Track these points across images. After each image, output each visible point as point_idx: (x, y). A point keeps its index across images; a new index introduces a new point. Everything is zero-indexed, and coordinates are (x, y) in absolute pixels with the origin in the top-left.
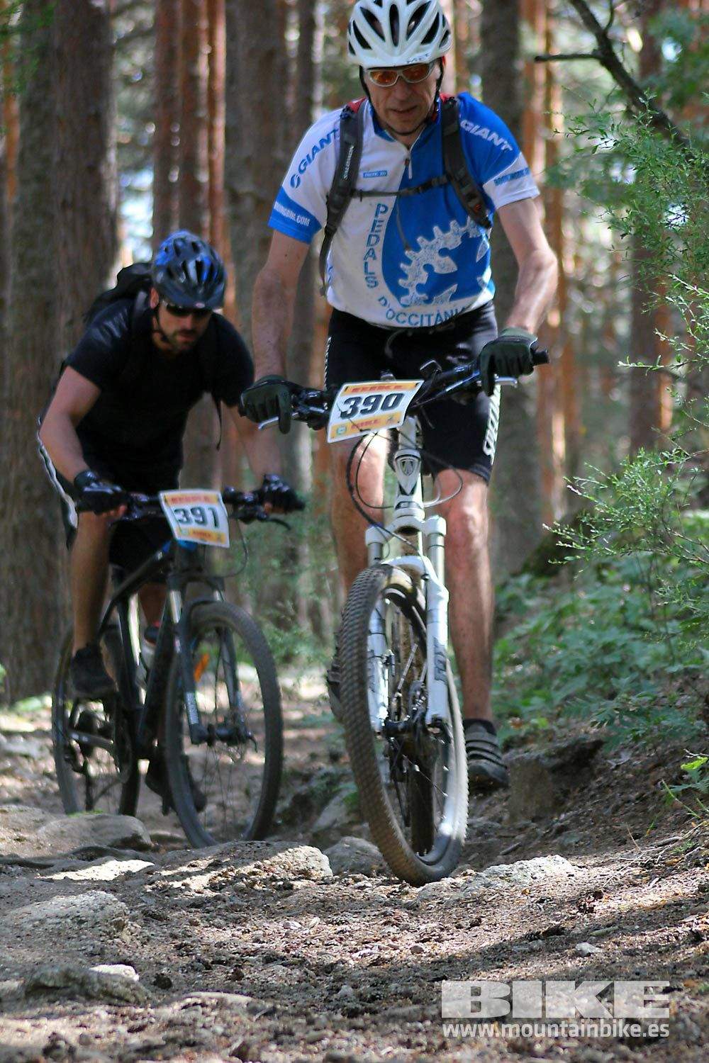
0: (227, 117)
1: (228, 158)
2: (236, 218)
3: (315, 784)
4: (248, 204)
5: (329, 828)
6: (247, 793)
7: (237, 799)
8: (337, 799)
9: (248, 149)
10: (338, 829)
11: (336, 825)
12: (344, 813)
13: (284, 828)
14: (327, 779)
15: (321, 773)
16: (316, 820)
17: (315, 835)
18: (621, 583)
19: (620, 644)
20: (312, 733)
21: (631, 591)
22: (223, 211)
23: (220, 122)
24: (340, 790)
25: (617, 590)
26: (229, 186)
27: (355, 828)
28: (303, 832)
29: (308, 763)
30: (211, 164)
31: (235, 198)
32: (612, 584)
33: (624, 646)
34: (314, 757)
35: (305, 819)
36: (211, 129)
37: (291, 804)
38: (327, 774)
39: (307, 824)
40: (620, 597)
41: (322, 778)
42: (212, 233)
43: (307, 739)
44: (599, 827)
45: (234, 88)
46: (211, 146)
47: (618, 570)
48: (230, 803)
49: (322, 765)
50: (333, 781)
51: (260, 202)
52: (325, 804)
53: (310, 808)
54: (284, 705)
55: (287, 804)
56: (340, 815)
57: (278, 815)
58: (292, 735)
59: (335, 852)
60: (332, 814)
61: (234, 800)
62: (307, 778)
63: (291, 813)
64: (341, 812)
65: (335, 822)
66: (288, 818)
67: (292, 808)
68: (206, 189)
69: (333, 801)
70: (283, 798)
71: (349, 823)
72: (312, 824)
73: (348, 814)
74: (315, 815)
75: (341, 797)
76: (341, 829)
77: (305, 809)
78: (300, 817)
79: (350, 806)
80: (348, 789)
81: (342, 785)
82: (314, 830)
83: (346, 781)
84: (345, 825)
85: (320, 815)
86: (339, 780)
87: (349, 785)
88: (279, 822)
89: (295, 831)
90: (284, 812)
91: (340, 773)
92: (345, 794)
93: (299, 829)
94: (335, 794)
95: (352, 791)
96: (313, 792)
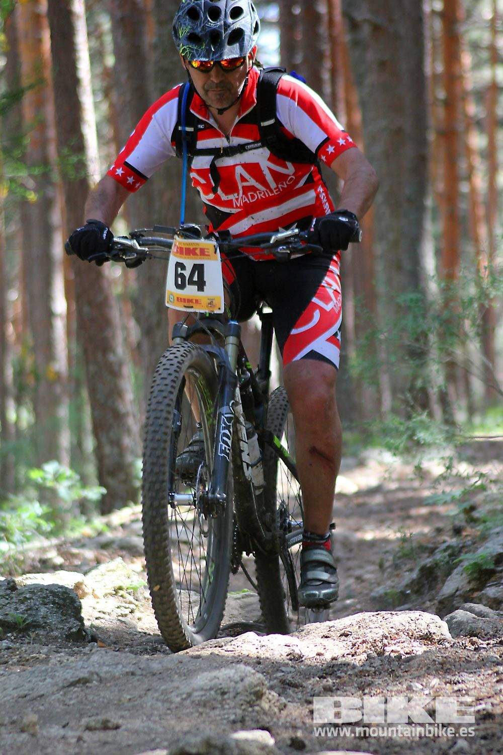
2: (356, 43)
3: (438, 556)
4: (366, 31)
5: (453, 596)
6: (381, 566)
7: (372, 572)
8: (459, 569)
10: (460, 595)
11: (458, 593)
12: (466, 581)
13: (414, 597)
14: (449, 551)
15: (444, 546)
16: (441, 588)
17: (441, 602)
22: (345, 37)
24: (461, 561)
26: (346, 14)
27: (476, 594)
28: (430, 601)
29: (434, 537)
31: (354, 26)
34: (439, 531)
35: (431, 588)
37: (417, 575)
38: (450, 547)
39: (433, 592)
41: (445, 550)
42: (333, 60)
43: (437, 514)
48: (367, 576)
49: (446, 538)
50: (455, 553)
51: (376, 28)
52: (449, 573)
53: (435, 579)
54: (416, 484)
55: (415, 575)
56: (462, 584)
57: (407, 586)
58: (424, 511)
59: (453, 618)
60: (455, 583)
61: (369, 573)
62: (432, 551)
63: (418, 583)
64: (462, 580)
65: (457, 590)
66: (416, 588)
67: (419, 579)
68: (326, 19)
69: (455, 571)
70: (411, 570)
71: (470, 590)
72: (438, 593)
73: (469, 582)
74: (440, 584)
75: (462, 567)
76: (464, 596)
77: (431, 579)
78: (427, 586)
79: (470, 574)
80: (468, 560)
81: (463, 556)
82: (439, 598)
83: (466, 552)
84: (466, 592)
85: (444, 584)
86: (460, 552)
87: (468, 556)
88: (408, 592)
89: (422, 599)
90: (412, 583)
91: (461, 545)
92: (466, 564)
93: (426, 598)
94: (457, 565)
95: (472, 562)
96: (437, 564)
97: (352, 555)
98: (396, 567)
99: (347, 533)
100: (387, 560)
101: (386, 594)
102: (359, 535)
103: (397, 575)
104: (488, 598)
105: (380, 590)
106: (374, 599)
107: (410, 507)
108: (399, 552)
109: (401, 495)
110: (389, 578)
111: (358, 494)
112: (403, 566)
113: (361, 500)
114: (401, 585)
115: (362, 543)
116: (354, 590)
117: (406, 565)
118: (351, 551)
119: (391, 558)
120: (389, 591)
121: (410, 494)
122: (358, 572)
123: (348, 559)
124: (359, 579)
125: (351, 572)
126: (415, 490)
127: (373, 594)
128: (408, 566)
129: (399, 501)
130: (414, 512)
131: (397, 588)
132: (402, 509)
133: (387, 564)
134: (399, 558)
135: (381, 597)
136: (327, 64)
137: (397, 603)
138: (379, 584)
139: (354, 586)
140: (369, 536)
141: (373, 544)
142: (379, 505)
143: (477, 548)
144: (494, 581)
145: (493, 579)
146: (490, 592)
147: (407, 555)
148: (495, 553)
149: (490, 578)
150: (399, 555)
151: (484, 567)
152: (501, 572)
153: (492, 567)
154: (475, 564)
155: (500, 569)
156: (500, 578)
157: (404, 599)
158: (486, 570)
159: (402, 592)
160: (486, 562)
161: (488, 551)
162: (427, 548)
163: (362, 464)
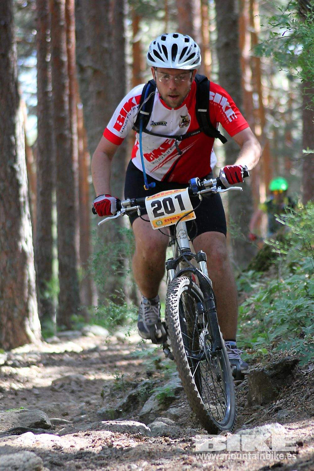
0: (76, 25)
1: (77, 47)
2: (82, 80)
3: (140, 389)
4: (89, 72)
5: (148, 413)
6: (102, 395)
7: (96, 399)
8: (153, 397)
9: (88, 42)
10: (153, 413)
11: (152, 412)
12: (157, 404)
13: (124, 414)
14: (147, 386)
15: (143, 383)
16: (141, 409)
17: (141, 417)
18: (305, 273)
19: (305, 306)
20: (136, 362)
21: (309, 278)
22: (76, 76)
23: (73, 28)
24: (153, 392)
25: (302, 277)
26: (78, 63)
27: (163, 412)
28: (134, 416)
29: (135, 378)
30: (69, 51)
31: (82, 69)
32: (300, 274)
33: (307, 307)
34: (138, 374)
35: (135, 409)
36: (68, 31)
37: (127, 400)
38: (146, 383)
39: (136, 411)
40: (304, 280)
41: (144, 385)
42: (70, 89)
43: (133, 365)
44: (298, 407)
45: (79, 9)
46: (68, 42)
47: (302, 266)
48: (93, 401)
49: (143, 379)
50: (150, 387)
51: (96, 72)
52: (146, 400)
53: (138, 403)
54: (118, 347)
55: (125, 400)
56: (155, 406)
57: (120, 407)
58: (124, 363)
59: (153, 426)
60: (150, 405)
61: (94, 400)
62: (135, 386)
63: (127, 405)
64: (155, 404)
65: (151, 410)
66: (125, 408)
67: (128, 403)
68: (66, 64)
69: (150, 398)
70: (121, 397)
71: (159, 410)
72: (139, 411)
73: (159, 405)
74: (141, 407)
75: (154, 395)
76: (155, 414)
77: (135, 403)
78: (132, 407)
79: (160, 400)
80: (158, 391)
81: (155, 389)
82: (140, 414)
83: (157, 387)
84: (157, 411)
85: (143, 406)
86: (153, 386)
87: (158, 389)
88: (121, 410)
89: (129, 415)
90: (123, 405)
91: (154, 382)
92: (157, 394)
93: (132, 414)
94: (151, 394)
95: (161, 392)
96: (139, 394)
97: (82, 389)
98: (113, 395)
99: (78, 375)
100: (106, 392)
101: (107, 412)
102: (86, 377)
103: (113, 401)
104: (171, 414)
105: (103, 409)
106: (100, 415)
107: (116, 360)
108: (114, 386)
109: (110, 353)
110: (108, 403)
111: (84, 352)
112: (117, 395)
113: (85, 356)
114: (116, 406)
115: (88, 381)
116: (85, 410)
117: (118, 394)
118: (81, 386)
119: (109, 390)
120: (108, 410)
121: (116, 353)
122: (87, 399)
123: (79, 391)
124: (88, 403)
125: (82, 399)
126: (118, 350)
127: (99, 411)
128: (120, 395)
129: (109, 357)
130: (118, 364)
131: (114, 408)
132: (111, 362)
133: (106, 394)
134: (114, 390)
135: (104, 413)
136: (67, 92)
137: (113, 417)
138: (101, 406)
139: (85, 408)
140: (92, 378)
141: (94, 382)
142: (96, 359)
143: (163, 384)
144: (174, 405)
145: (173, 403)
146: (172, 411)
147: (120, 388)
148: (175, 388)
149: (171, 403)
150: (114, 388)
151: (168, 396)
152: (179, 399)
153: (173, 396)
154: (163, 394)
155: (178, 397)
156: (178, 403)
157: (118, 415)
158: (170, 398)
159: (117, 411)
160: (170, 393)
161: (171, 386)
162: (131, 384)
163: (84, 335)
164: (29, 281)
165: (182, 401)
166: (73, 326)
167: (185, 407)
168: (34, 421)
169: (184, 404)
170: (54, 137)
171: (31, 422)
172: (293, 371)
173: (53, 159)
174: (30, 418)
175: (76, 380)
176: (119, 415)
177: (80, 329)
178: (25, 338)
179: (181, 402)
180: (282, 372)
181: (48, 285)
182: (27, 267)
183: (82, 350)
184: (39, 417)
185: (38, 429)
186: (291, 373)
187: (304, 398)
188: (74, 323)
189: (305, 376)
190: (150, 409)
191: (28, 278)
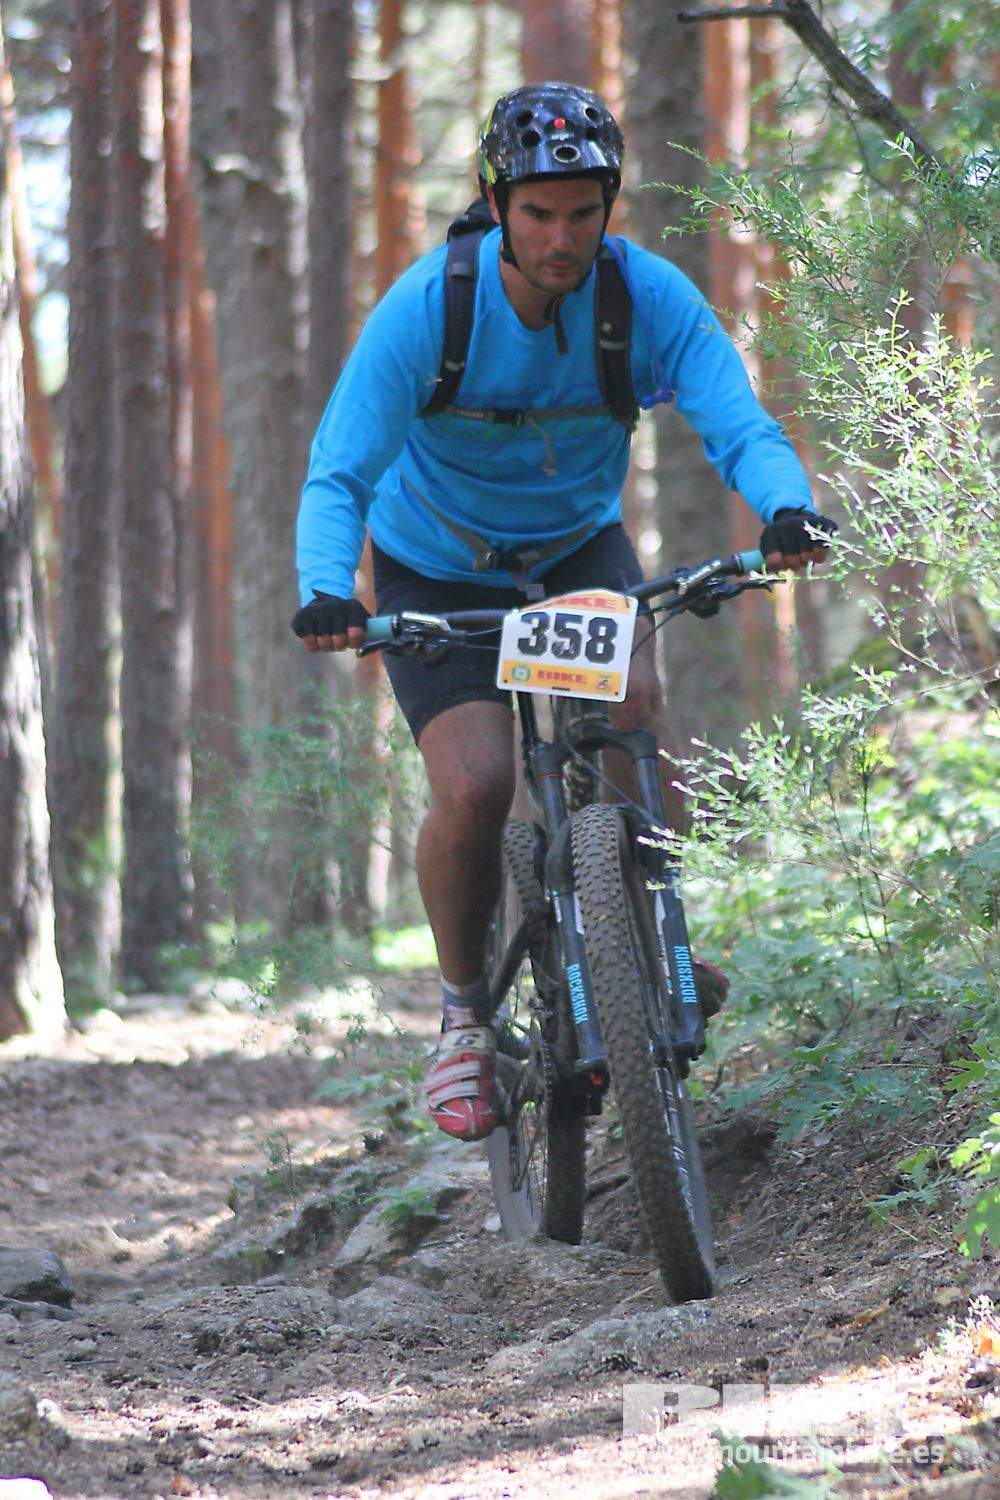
2: (213, 211)
3: (337, 1190)
4: (233, 189)
5: (359, 1262)
6: (232, 1203)
7: (216, 1213)
8: (374, 1214)
10: (373, 1262)
11: (369, 1258)
12: (384, 1237)
13: (290, 1262)
14: (358, 1182)
15: (348, 1172)
16: (339, 1248)
17: (338, 1273)
23: (183, 57)
24: (378, 1200)
27: (401, 1261)
28: (319, 1269)
31: (211, 178)
35: (320, 1247)
36: (167, 68)
37: (298, 1224)
38: (359, 1174)
39: (326, 1254)
41: (349, 1180)
44: (777, 1256)
50: (366, 1186)
51: (253, 186)
52: (354, 1222)
53: (330, 1230)
55: (293, 1223)
56: (377, 1241)
57: (279, 1241)
59: (359, 1302)
60: (365, 1239)
61: (211, 1214)
62: (325, 1181)
63: (298, 1237)
64: (379, 1235)
65: (369, 1252)
66: (295, 1246)
67: (302, 1229)
69: (366, 1218)
70: (287, 1214)
71: (391, 1253)
72: (333, 1255)
73: (390, 1239)
74: (338, 1241)
75: (378, 1211)
76: (379, 1264)
77: (322, 1230)
78: (314, 1243)
79: (393, 1225)
80: (389, 1198)
81: (380, 1192)
82: (335, 1265)
83: (387, 1186)
84: (385, 1256)
85: (345, 1241)
86: (376, 1183)
87: (391, 1192)
88: (281, 1252)
89: (305, 1266)
90: (288, 1236)
91: (378, 1172)
92: (385, 1206)
93: (311, 1264)
94: (369, 1207)
95: (396, 1202)
96: (333, 1204)
98: (260, 1205)
100: (243, 1194)
101: (240, 1254)
103: (262, 1222)
104: (424, 1267)
105: (232, 1247)
106: (220, 1262)
108: (266, 1178)
110: (248, 1226)
111: (191, 1066)
112: (272, 1206)
114: (267, 1239)
116: (180, 1245)
117: (277, 1203)
119: (251, 1189)
120: (245, 1249)
124: (192, 1224)
125: (175, 1213)
127: (218, 1254)
128: (281, 1207)
131: (260, 1244)
133: (243, 1201)
134: (267, 1190)
135: (231, 1259)
137: (259, 1270)
138: (228, 1237)
139: (181, 1238)
143: (407, 1179)
144: (435, 1239)
145: (432, 1234)
146: (425, 1257)
147: (282, 1185)
148: (438, 1189)
149: (427, 1233)
150: (265, 1185)
151: (417, 1213)
152: (447, 1222)
153: (432, 1212)
154: (403, 1207)
155: (446, 1217)
156: (446, 1234)
157: (272, 1265)
158: (422, 1218)
159: (269, 1253)
160: (422, 1204)
161: (427, 1184)
162: (317, 1175)
163: (197, 1008)
164: (29, 844)
165: (458, 1228)
166: (164, 981)
167: (466, 1246)
168: (25, 1280)
169: (462, 1237)
170: (117, 394)
171: (17, 1281)
172: (769, 1154)
173: (115, 463)
174: (15, 1269)
175: (162, 1152)
176: (275, 1267)
177: (184, 991)
178: (12, 1017)
179: (454, 1231)
180: (738, 1152)
181: (92, 849)
182: (25, 801)
183: (185, 1056)
184: (40, 1267)
185: (36, 1304)
186: (761, 1158)
187: (794, 1231)
188: (167, 969)
189: (801, 1165)
190: (367, 1250)
191: (25, 836)
